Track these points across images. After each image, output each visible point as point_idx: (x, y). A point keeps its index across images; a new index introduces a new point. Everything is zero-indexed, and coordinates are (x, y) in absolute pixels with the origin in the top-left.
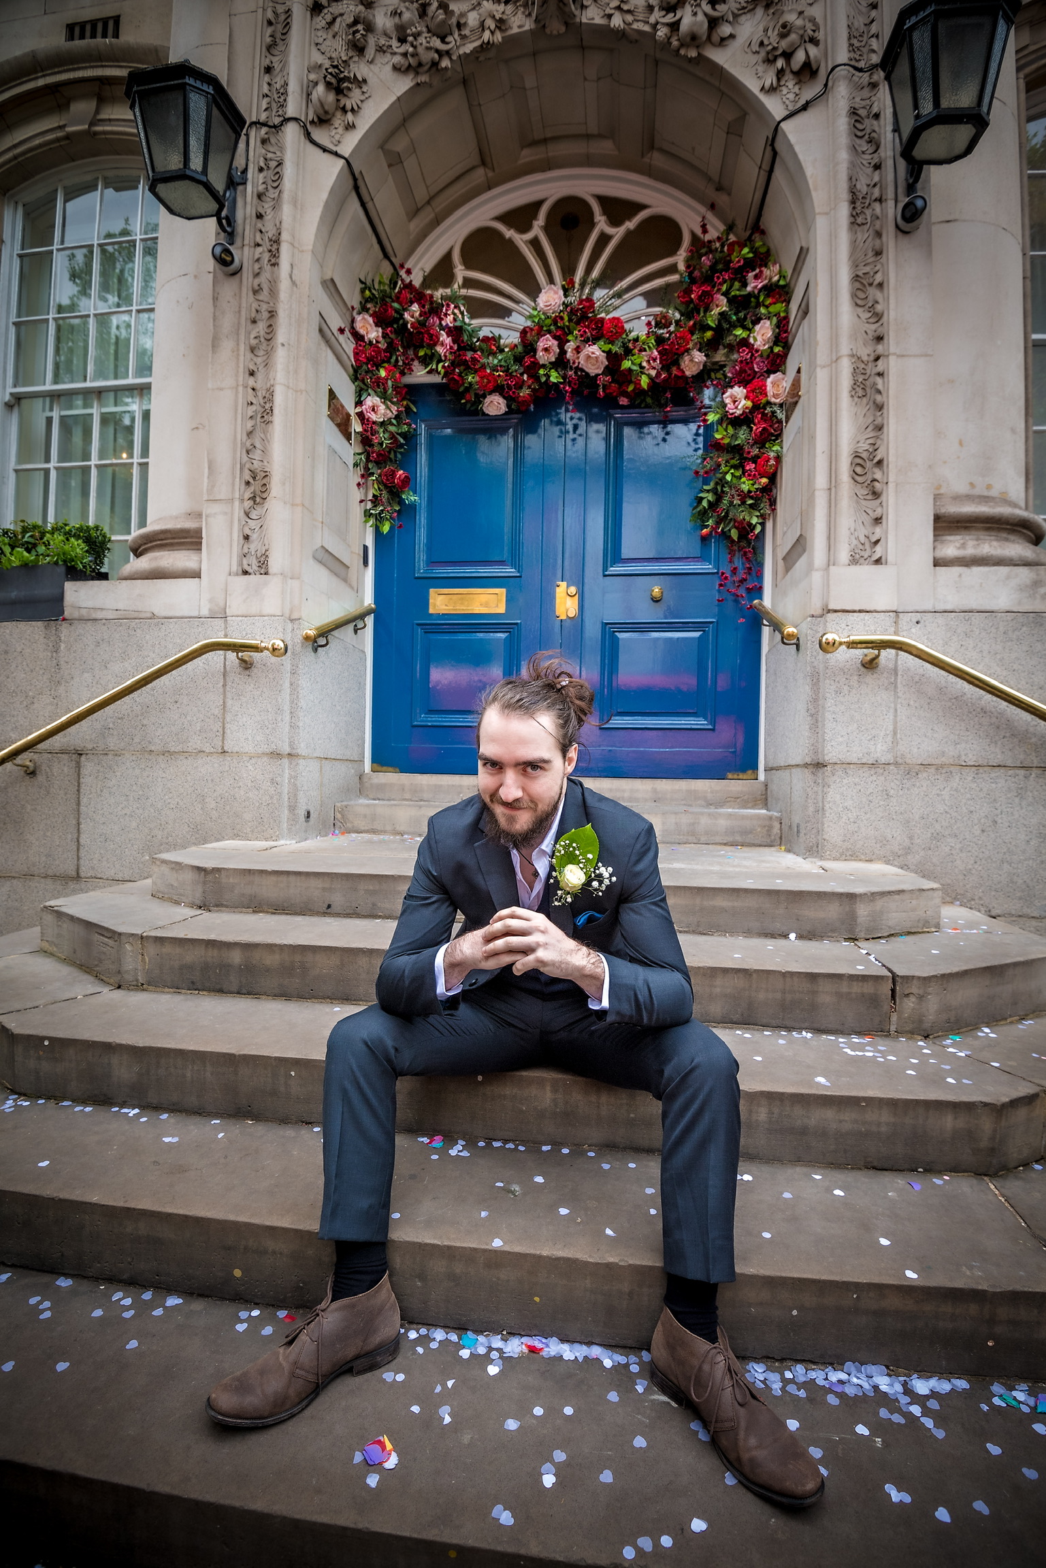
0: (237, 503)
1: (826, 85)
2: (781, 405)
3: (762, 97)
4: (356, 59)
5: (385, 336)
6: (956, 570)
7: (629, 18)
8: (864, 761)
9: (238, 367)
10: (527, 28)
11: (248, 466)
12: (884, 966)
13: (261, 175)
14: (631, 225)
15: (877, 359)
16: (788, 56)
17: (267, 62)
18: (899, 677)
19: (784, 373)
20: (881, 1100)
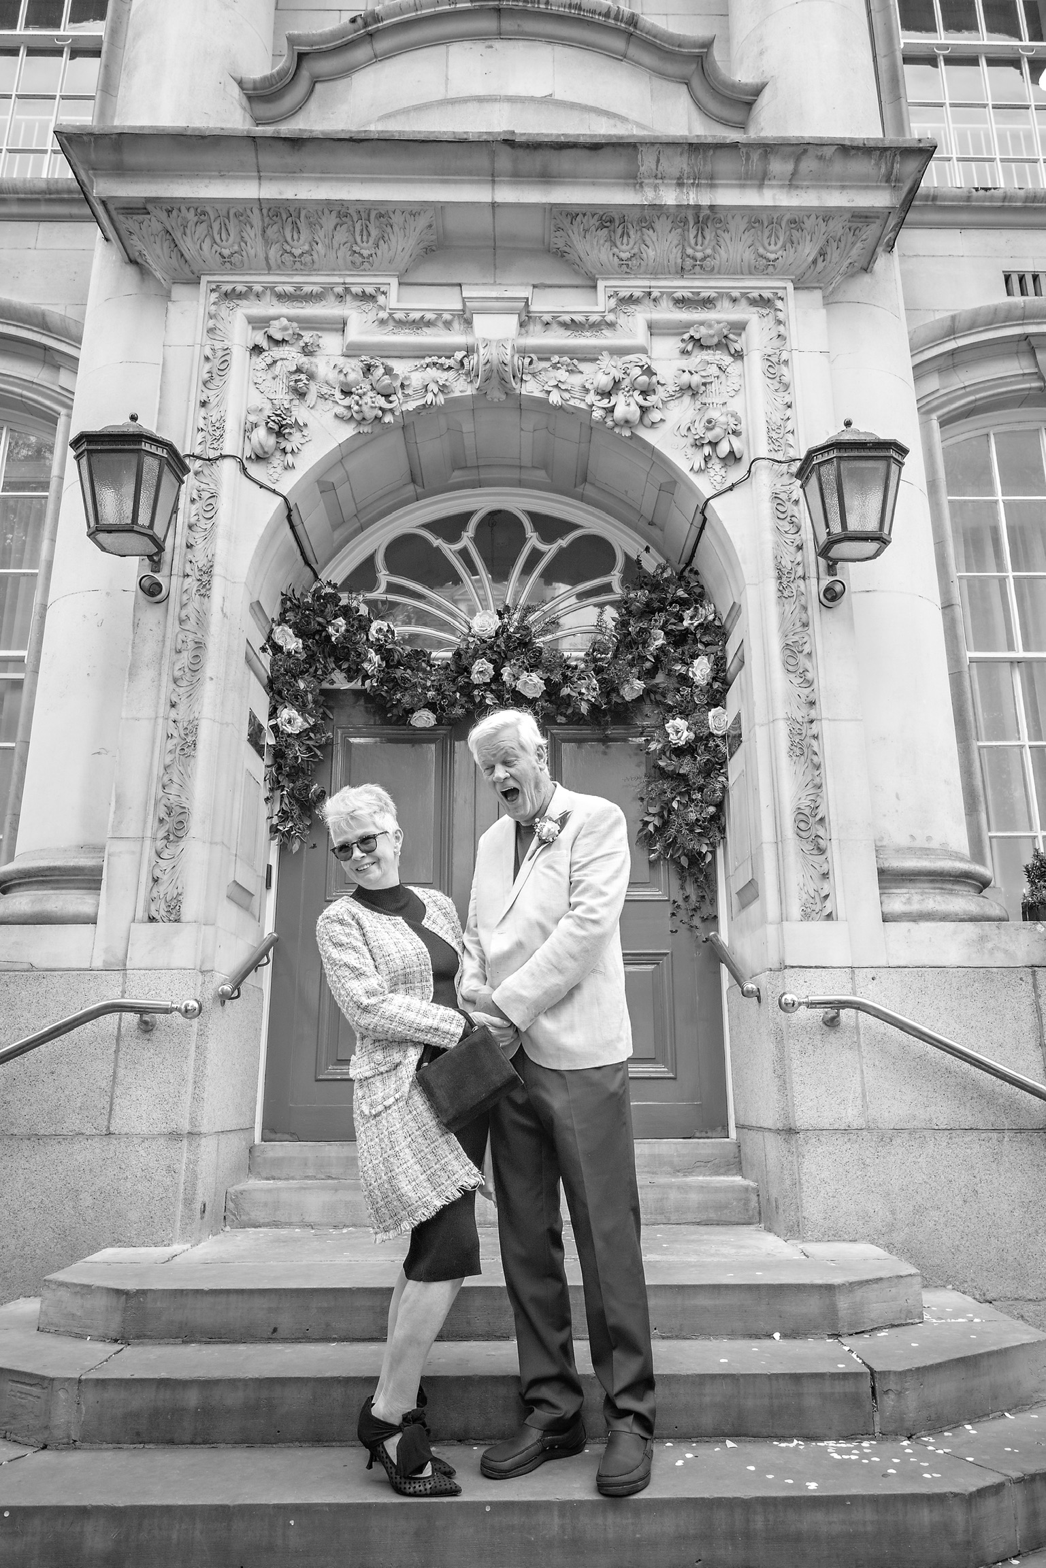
0: (148, 843)
1: (749, 471)
2: (723, 737)
3: (691, 476)
4: (296, 402)
5: (305, 647)
6: (904, 926)
7: (566, 395)
8: (836, 1126)
9: (158, 697)
10: (469, 393)
11: (163, 802)
12: (864, 1363)
13: (194, 507)
14: (563, 543)
15: (812, 722)
16: (714, 445)
17: (204, 398)
18: (862, 1036)
19: (724, 708)
20: (863, 1497)
